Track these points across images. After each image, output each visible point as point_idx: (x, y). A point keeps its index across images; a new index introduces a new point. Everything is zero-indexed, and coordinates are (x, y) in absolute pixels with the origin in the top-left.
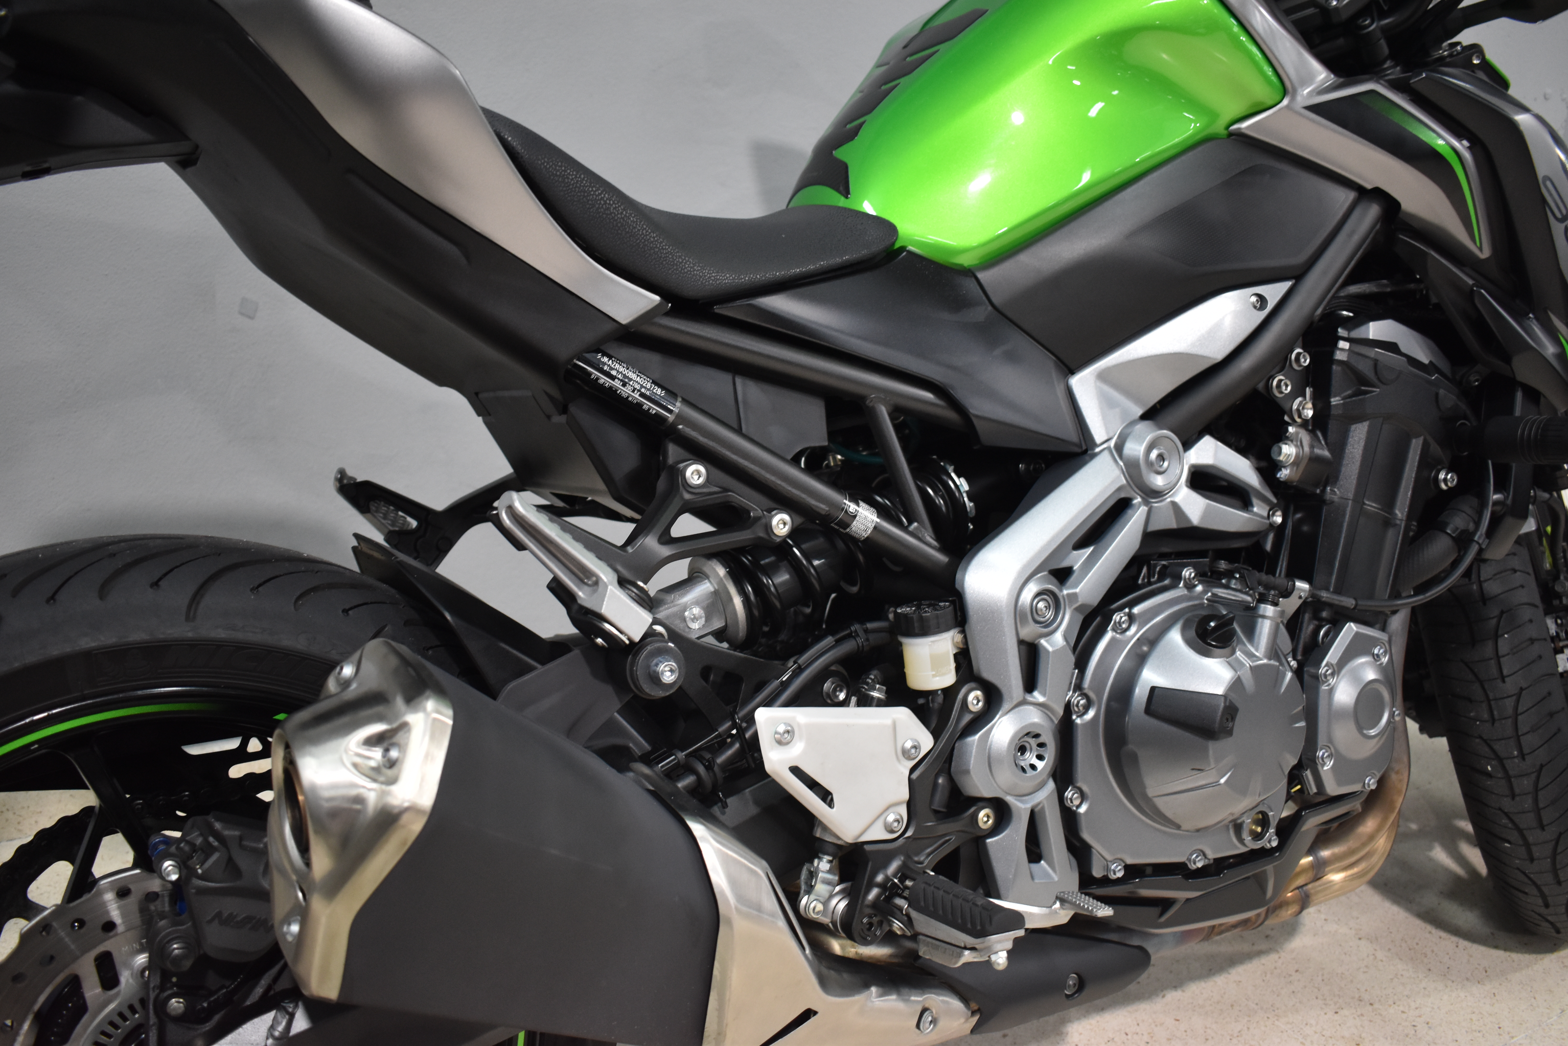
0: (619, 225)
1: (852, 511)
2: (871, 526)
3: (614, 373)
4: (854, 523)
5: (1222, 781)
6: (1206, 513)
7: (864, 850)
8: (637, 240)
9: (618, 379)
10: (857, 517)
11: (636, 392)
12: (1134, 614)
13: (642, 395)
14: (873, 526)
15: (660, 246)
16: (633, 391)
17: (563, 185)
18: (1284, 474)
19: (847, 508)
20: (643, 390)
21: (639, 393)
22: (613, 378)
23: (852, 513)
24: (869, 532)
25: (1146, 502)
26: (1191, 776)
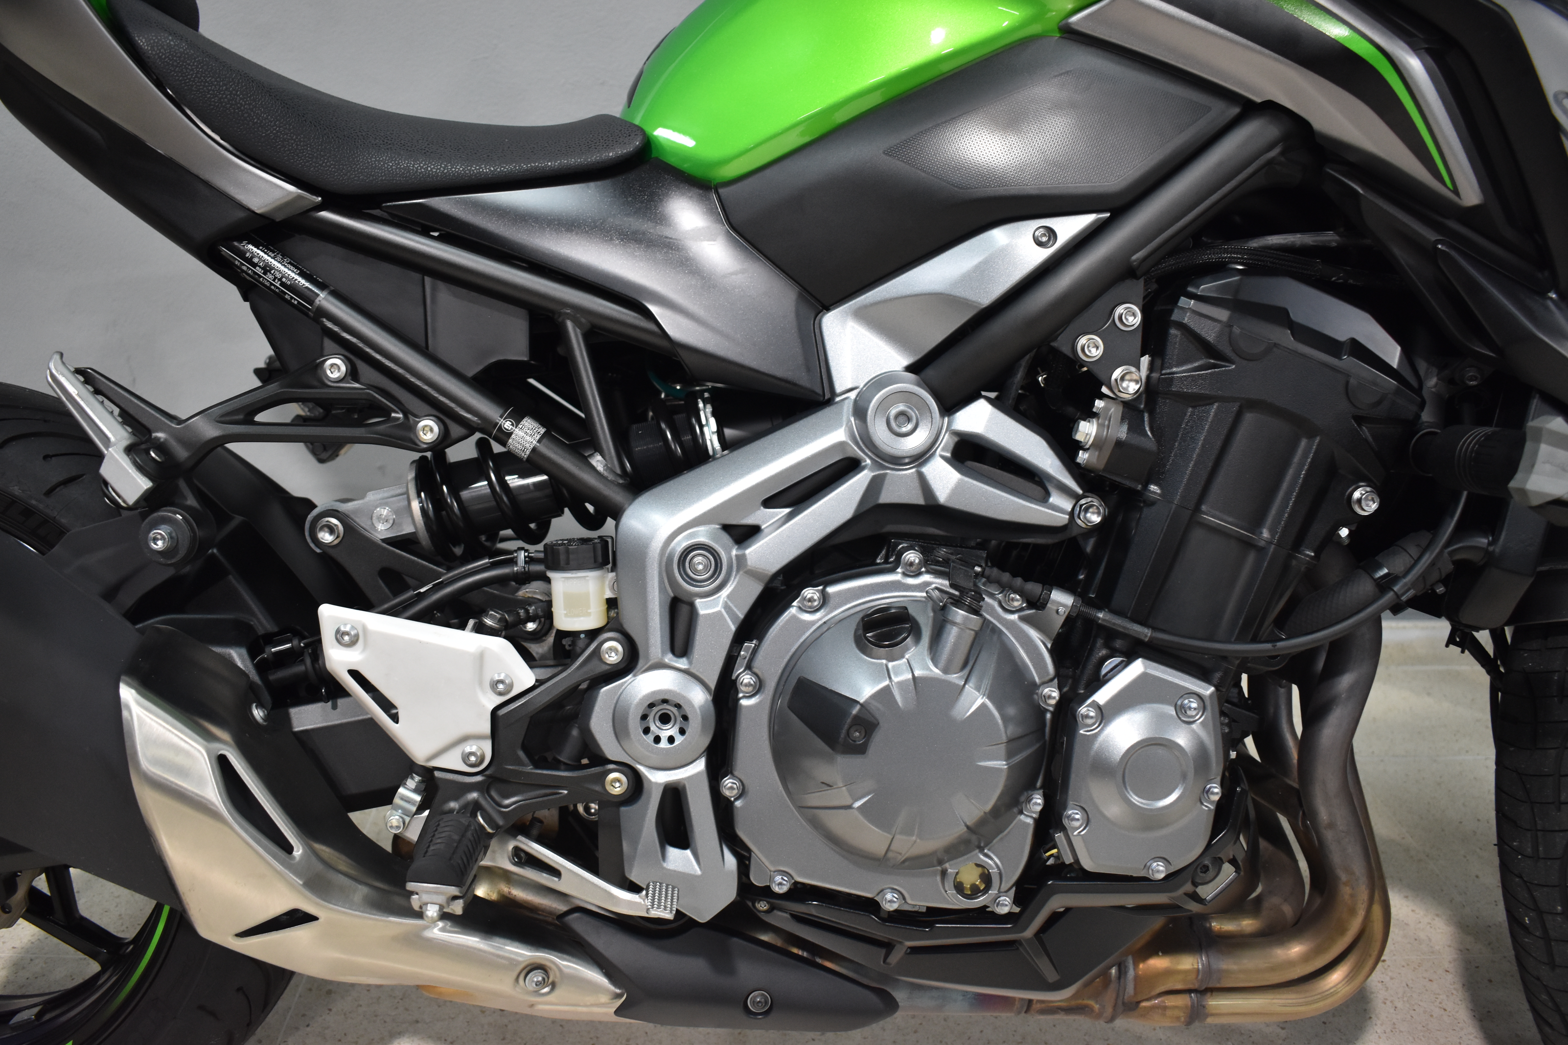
0: (246, 115)
1: (507, 428)
2: (530, 447)
3: (256, 260)
4: (510, 441)
5: (857, 804)
6: (957, 490)
7: (433, 775)
8: (267, 131)
9: (259, 266)
10: (513, 436)
11: (276, 281)
12: (828, 593)
13: (283, 284)
14: (532, 447)
15: (297, 138)
16: (274, 280)
17: (180, 74)
18: (1083, 457)
19: (501, 425)
20: (284, 280)
21: (279, 282)
22: (255, 265)
23: (507, 430)
24: (528, 453)
25: (877, 465)
26: (819, 792)
